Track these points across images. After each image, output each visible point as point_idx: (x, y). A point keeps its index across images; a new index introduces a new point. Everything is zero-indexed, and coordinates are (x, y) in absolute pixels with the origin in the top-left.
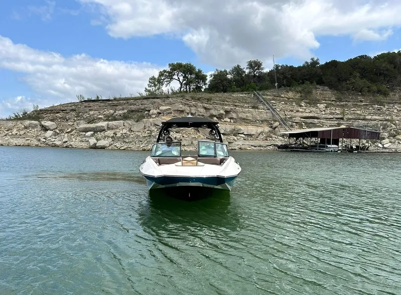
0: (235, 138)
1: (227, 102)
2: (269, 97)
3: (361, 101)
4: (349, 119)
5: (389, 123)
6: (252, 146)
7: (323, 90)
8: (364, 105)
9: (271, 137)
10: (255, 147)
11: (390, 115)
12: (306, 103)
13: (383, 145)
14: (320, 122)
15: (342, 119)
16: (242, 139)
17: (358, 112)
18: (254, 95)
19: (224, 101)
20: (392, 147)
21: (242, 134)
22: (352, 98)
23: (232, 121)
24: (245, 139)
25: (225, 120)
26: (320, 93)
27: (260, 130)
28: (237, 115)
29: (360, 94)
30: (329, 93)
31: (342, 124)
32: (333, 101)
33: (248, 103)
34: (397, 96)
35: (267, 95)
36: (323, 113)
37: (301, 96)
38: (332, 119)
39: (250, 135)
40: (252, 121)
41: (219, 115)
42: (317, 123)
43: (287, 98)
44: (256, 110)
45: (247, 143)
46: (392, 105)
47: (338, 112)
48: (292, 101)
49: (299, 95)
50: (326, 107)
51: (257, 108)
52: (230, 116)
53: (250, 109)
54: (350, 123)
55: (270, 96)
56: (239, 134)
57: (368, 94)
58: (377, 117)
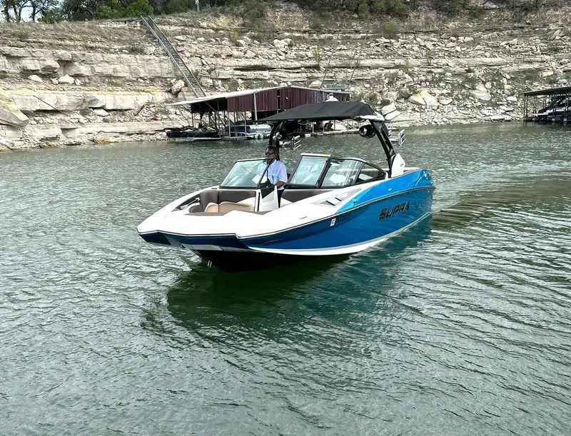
0: (82, 119)
1: (71, 39)
2: (173, 28)
3: (357, 32)
4: (330, 68)
5: (400, 72)
6: (121, 133)
7: (286, 11)
8: (363, 38)
9: (167, 113)
10: (129, 135)
11: (404, 56)
12: (253, 38)
13: (384, 116)
14: (274, 76)
15: (317, 67)
16: (100, 119)
17: (349, 53)
18: (141, 23)
19: (61, 39)
20: (400, 118)
21: (102, 108)
22: (341, 25)
23: (78, 82)
24: (105, 121)
25: (61, 80)
26: (282, 17)
27: (143, 99)
28: (93, 69)
29: (356, 16)
30: (298, 17)
31: (317, 78)
32: (305, 32)
33: (123, 42)
34: (423, 18)
35: (170, 24)
36: (282, 58)
37: (244, 25)
38: (299, 68)
39: (121, 111)
40: (128, 81)
41: (44, 69)
42: (269, 79)
43: (213, 29)
44: (137, 56)
45: (109, 128)
46: (411, 37)
47: (310, 54)
48: (224, 36)
49: (241, 21)
50: (290, 45)
51: (142, 52)
52: (74, 71)
53: (123, 55)
54: (331, 75)
55: (176, 24)
56: (94, 108)
57: (369, 16)
58: (381, 62)
